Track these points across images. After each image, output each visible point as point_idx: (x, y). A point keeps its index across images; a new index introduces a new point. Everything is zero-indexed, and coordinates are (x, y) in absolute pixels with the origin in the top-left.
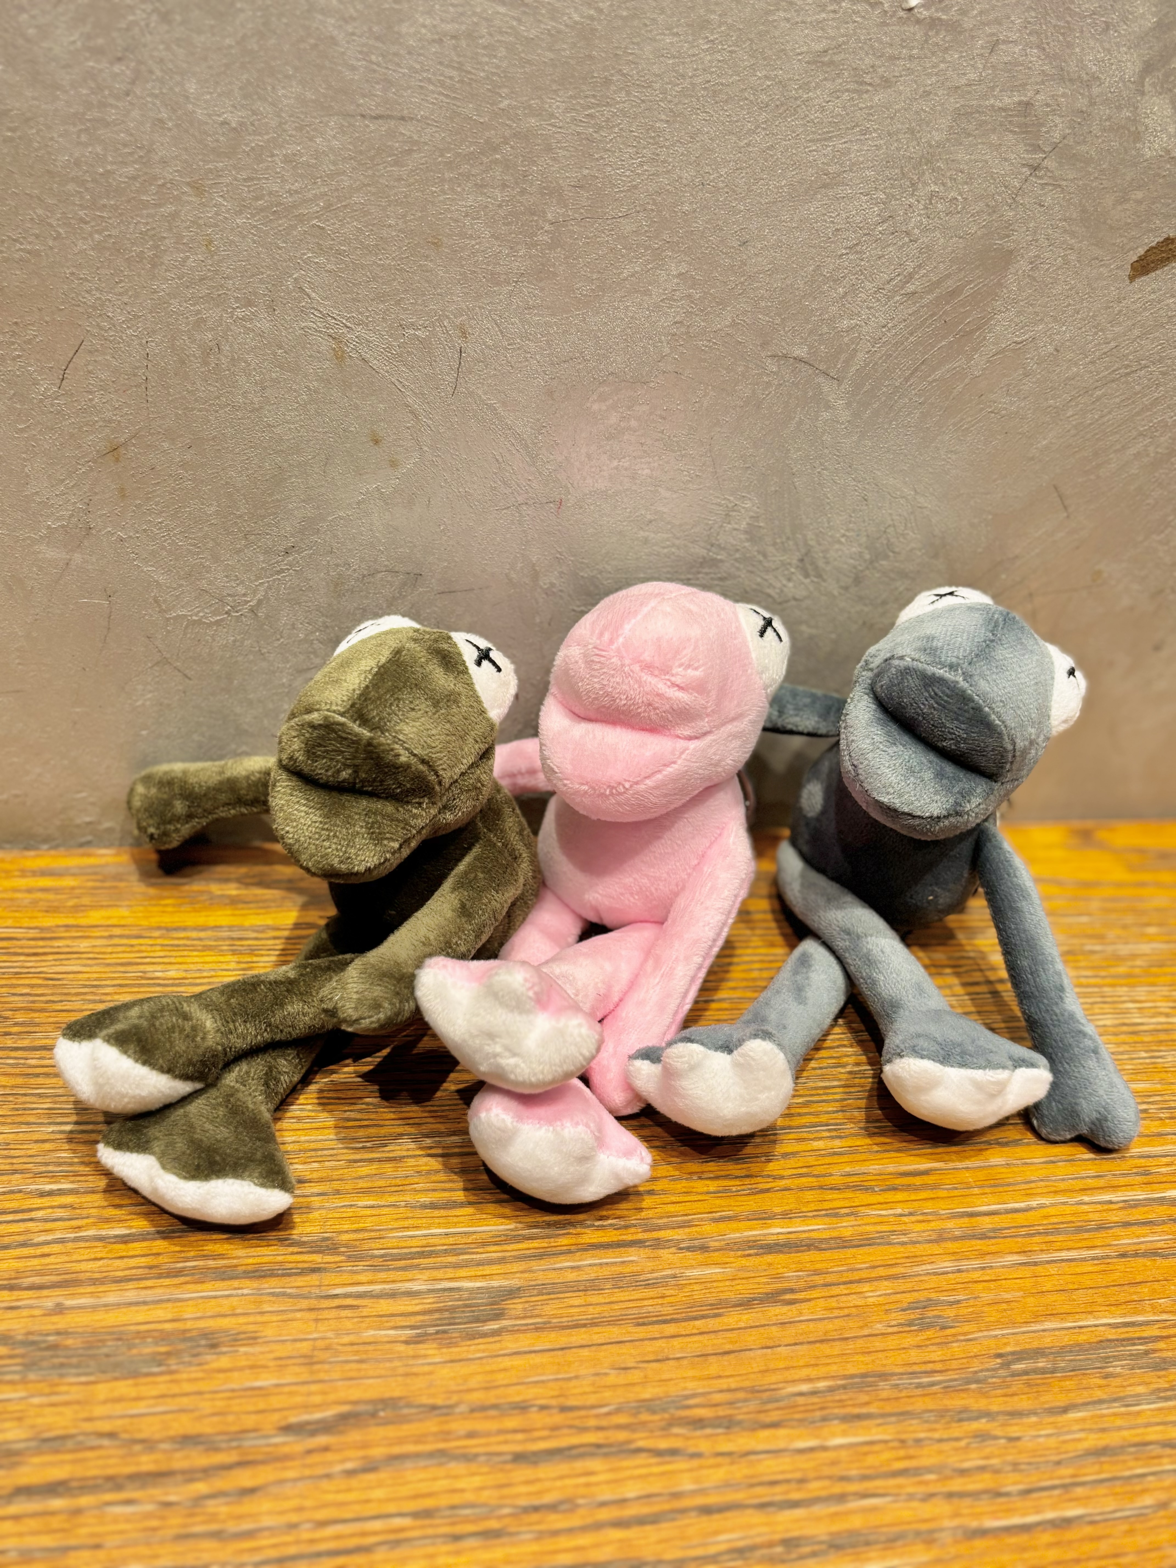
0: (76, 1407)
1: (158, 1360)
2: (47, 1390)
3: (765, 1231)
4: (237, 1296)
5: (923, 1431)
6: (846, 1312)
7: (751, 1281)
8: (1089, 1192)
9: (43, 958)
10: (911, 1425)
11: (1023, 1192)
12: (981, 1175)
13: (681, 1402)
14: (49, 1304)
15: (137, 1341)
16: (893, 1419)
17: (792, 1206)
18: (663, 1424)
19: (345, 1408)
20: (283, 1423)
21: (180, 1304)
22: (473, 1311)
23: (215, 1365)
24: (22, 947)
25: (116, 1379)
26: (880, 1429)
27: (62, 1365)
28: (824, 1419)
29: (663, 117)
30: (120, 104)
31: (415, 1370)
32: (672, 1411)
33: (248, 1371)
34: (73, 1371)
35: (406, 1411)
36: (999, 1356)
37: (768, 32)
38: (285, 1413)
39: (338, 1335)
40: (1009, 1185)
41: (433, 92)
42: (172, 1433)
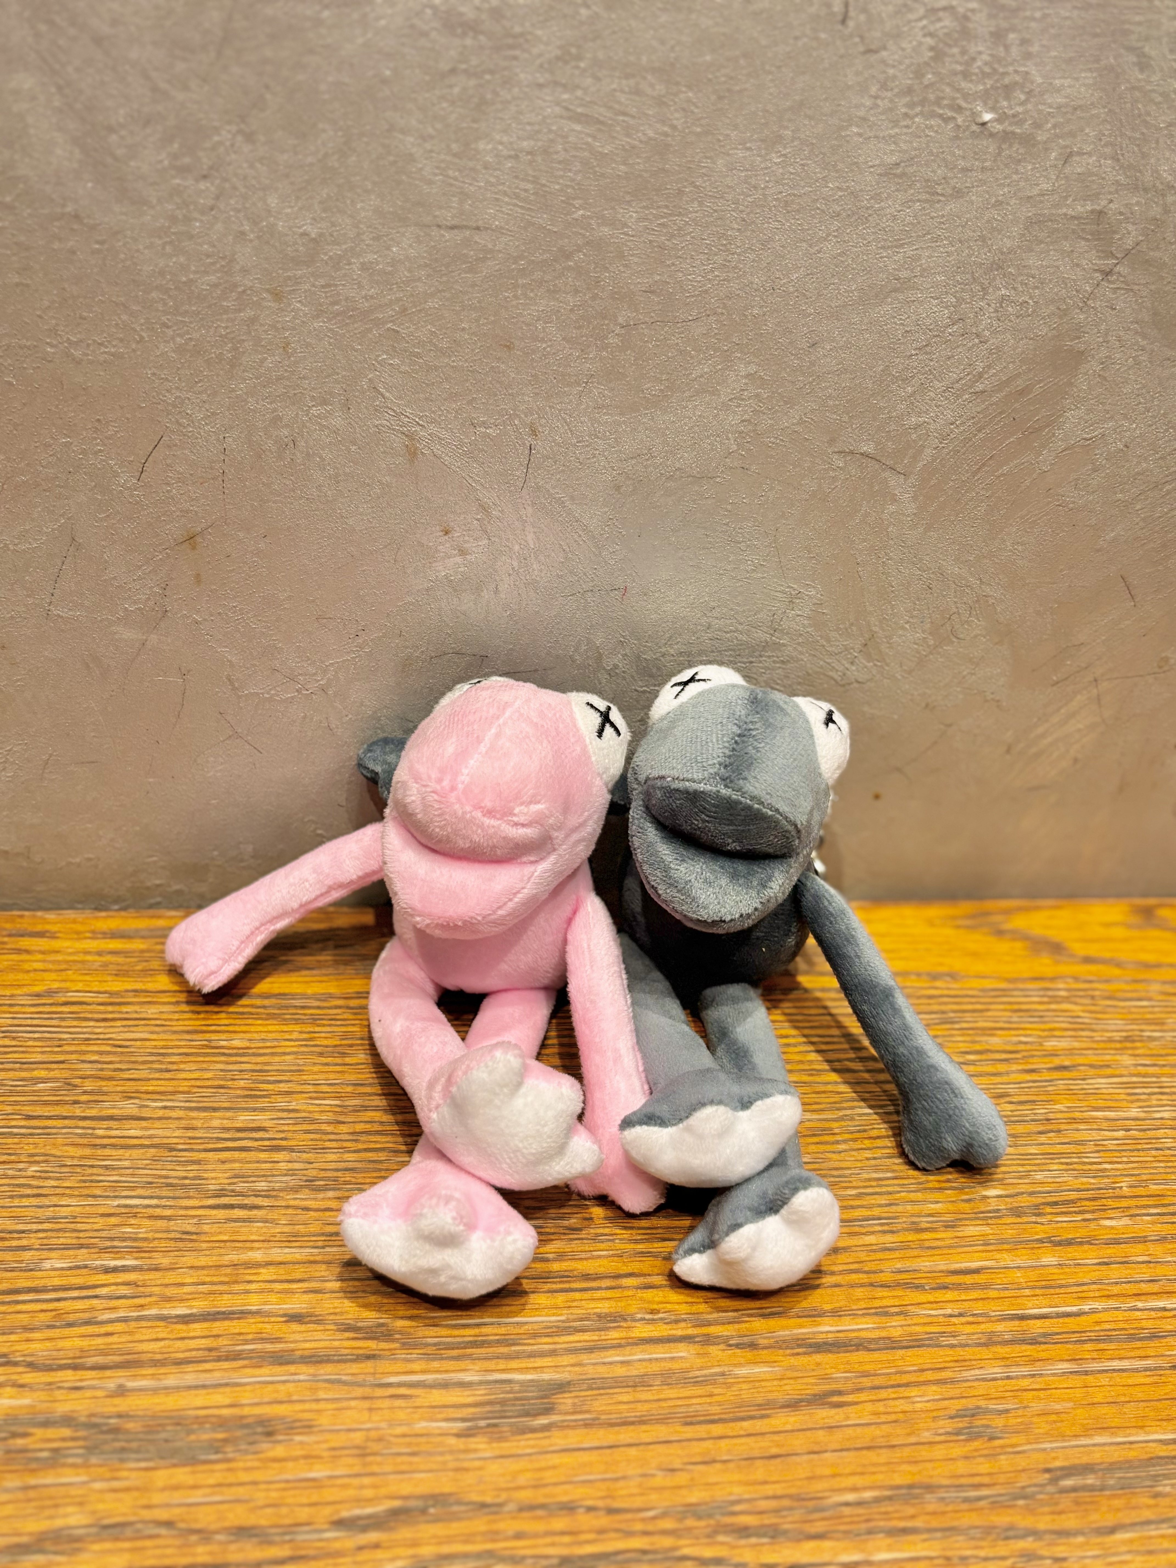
0: (135, 1494)
1: (215, 1447)
2: (108, 1475)
3: (815, 1329)
4: (294, 1381)
5: (967, 1549)
6: (893, 1417)
7: (800, 1381)
8: (1143, 1298)
9: (112, 1024)
10: (957, 1541)
11: (1075, 1295)
12: (1033, 1275)
13: (727, 1508)
14: (112, 1385)
15: (195, 1427)
16: (939, 1535)
17: (842, 1304)
18: (709, 1530)
19: (397, 1503)
20: (335, 1518)
21: (238, 1389)
22: (523, 1405)
23: (271, 1454)
24: (91, 1012)
25: (175, 1466)
26: (927, 1544)
27: (123, 1450)
28: (870, 1532)
29: (736, 226)
30: (204, 218)
31: (466, 1464)
32: (718, 1517)
33: (302, 1461)
34: (134, 1456)
35: (455, 1508)
36: (1048, 1470)
37: (840, 146)
38: (338, 1507)
39: (391, 1426)
40: (1061, 1286)
41: (508, 204)
42: (227, 1524)
